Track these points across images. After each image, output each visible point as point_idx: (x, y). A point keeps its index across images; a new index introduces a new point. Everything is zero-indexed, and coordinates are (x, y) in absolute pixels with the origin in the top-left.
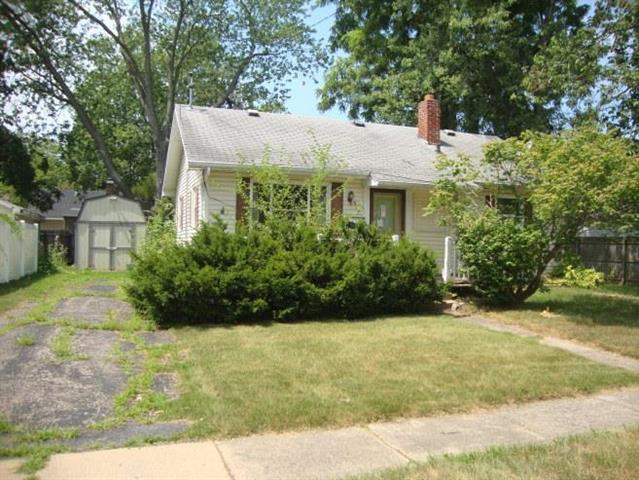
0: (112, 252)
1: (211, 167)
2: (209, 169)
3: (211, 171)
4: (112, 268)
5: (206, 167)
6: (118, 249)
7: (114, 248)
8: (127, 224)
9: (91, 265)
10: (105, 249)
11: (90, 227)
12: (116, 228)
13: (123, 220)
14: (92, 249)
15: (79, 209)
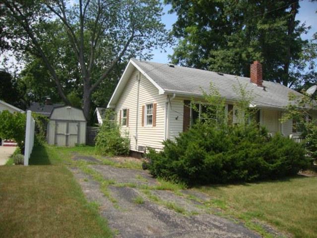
0: (67, 136)
1: (176, 94)
2: (175, 95)
3: (176, 96)
4: (67, 145)
5: (173, 94)
6: (71, 135)
7: (68, 134)
8: (76, 121)
9: (56, 143)
10: (63, 135)
11: (56, 122)
12: (70, 124)
13: (73, 119)
14: (56, 134)
15: (50, 113)
